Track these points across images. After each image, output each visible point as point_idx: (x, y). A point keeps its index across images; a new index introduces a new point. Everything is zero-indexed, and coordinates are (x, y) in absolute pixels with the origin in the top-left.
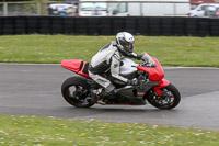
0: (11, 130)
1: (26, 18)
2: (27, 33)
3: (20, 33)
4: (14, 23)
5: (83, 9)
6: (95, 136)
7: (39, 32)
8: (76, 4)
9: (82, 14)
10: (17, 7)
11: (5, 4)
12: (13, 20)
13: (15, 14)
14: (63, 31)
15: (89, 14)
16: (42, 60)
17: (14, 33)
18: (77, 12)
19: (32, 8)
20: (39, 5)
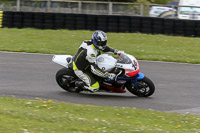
0: (113, 119)
1: (130, 18)
2: (130, 31)
3: (124, 31)
4: (118, 22)
5: (182, 13)
6: (189, 127)
7: (142, 32)
8: (176, 8)
9: (181, 17)
10: (121, 7)
11: (111, 4)
12: (117, 19)
13: (119, 13)
14: (163, 32)
15: (187, 17)
16: (144, 57)
17: (118, 31)
18: (176, 15)
19: (135, 9)
20: (142, 6)
